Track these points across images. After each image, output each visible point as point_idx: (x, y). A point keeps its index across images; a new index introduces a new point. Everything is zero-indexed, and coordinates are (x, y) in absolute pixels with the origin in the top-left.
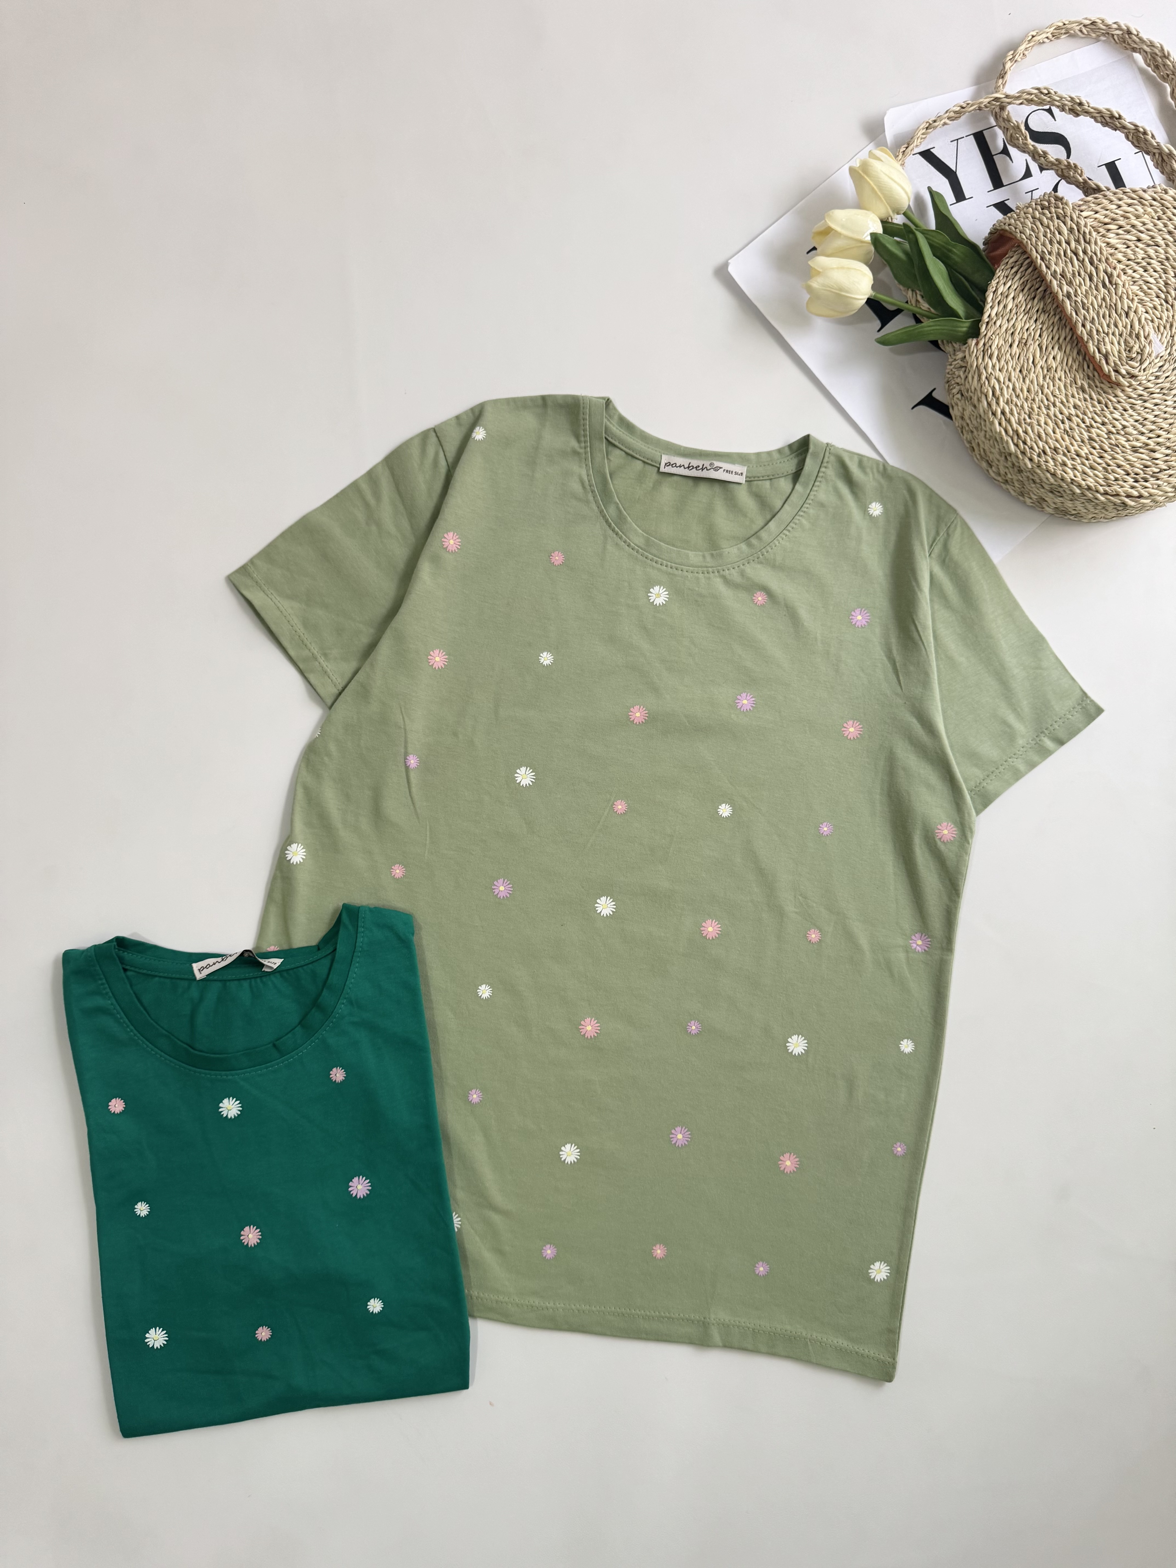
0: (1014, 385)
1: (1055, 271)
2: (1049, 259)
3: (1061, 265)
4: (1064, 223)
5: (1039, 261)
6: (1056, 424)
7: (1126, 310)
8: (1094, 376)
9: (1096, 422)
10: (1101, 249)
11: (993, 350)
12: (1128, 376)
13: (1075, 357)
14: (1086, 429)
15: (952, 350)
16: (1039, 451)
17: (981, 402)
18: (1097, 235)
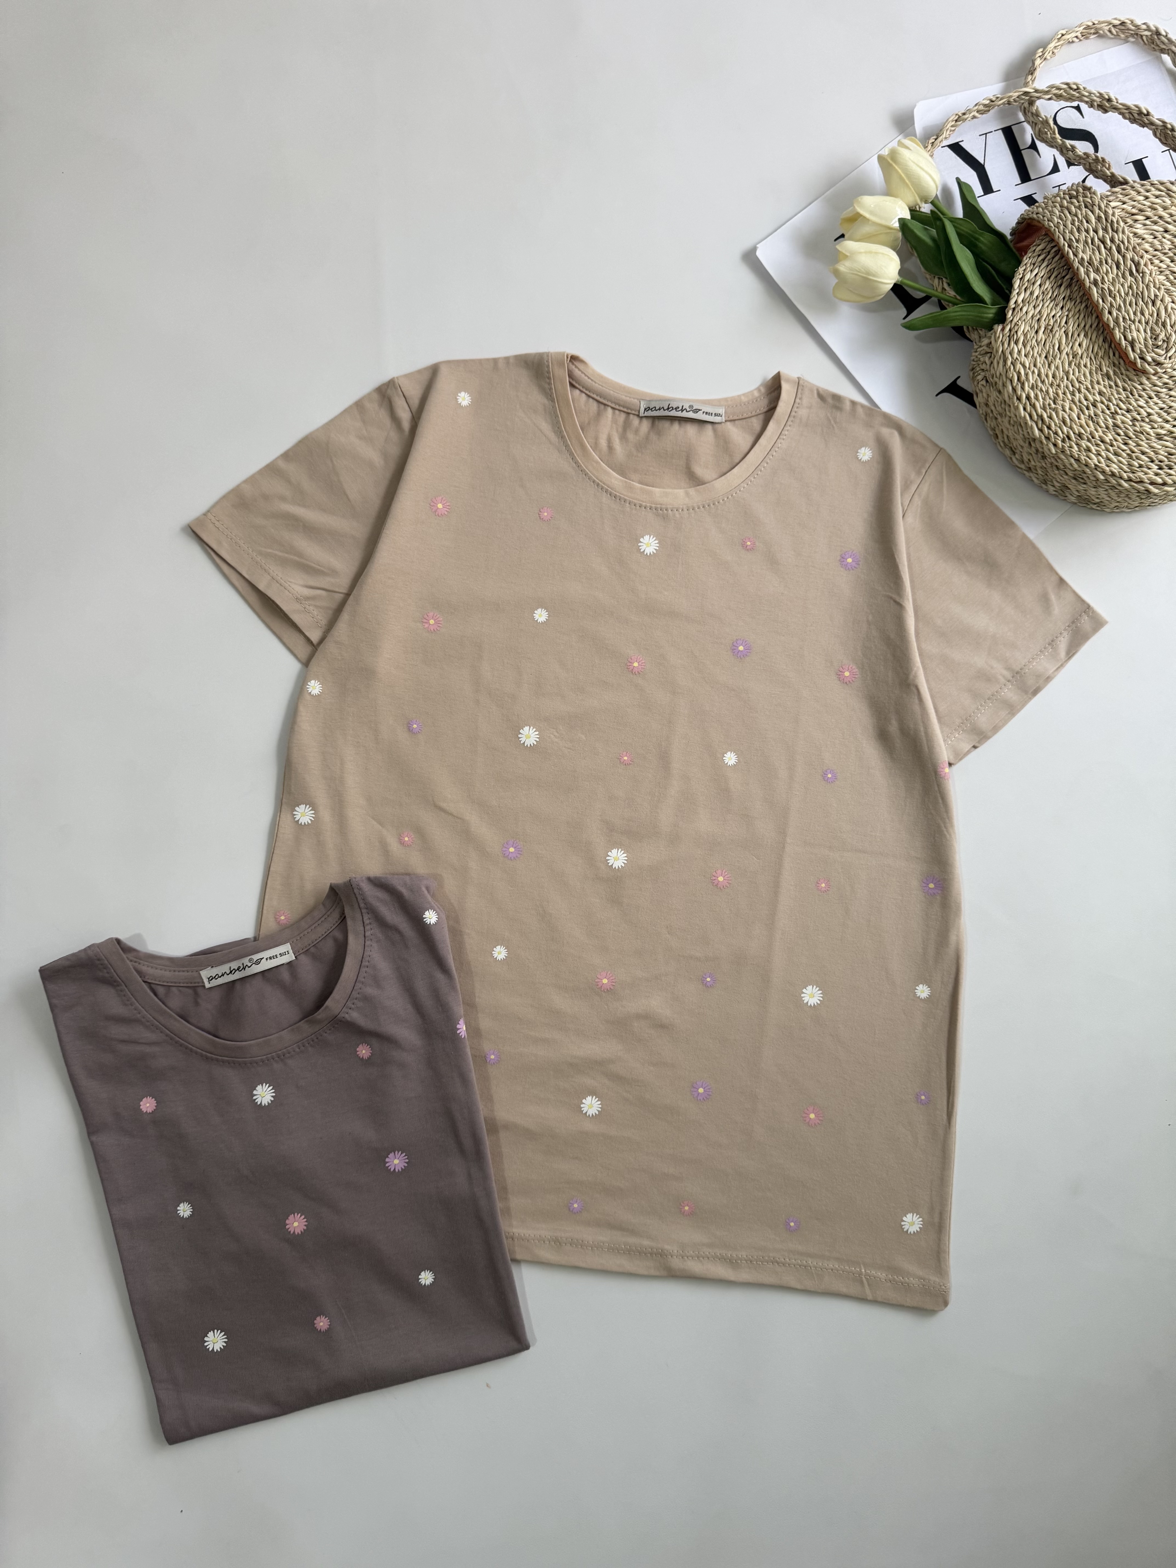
0: (1039, 370)
1: (1082, 259)
2: (1077, 246)
3: (1088, 253)
4: (1092, 212)
5: (1066, 248)
6: (1081, 410)
7: (1153, 298)
8: (1119, 364)
9: (1120, 409)
10: (1128, 238)
11: (1019, 336)
12: (1153, 364)
13: (1100, 345)
14: (1111, 415)
15: (977, 336)
16: (1063, 436)
17: (1006, 387)
18: (1124, 225)
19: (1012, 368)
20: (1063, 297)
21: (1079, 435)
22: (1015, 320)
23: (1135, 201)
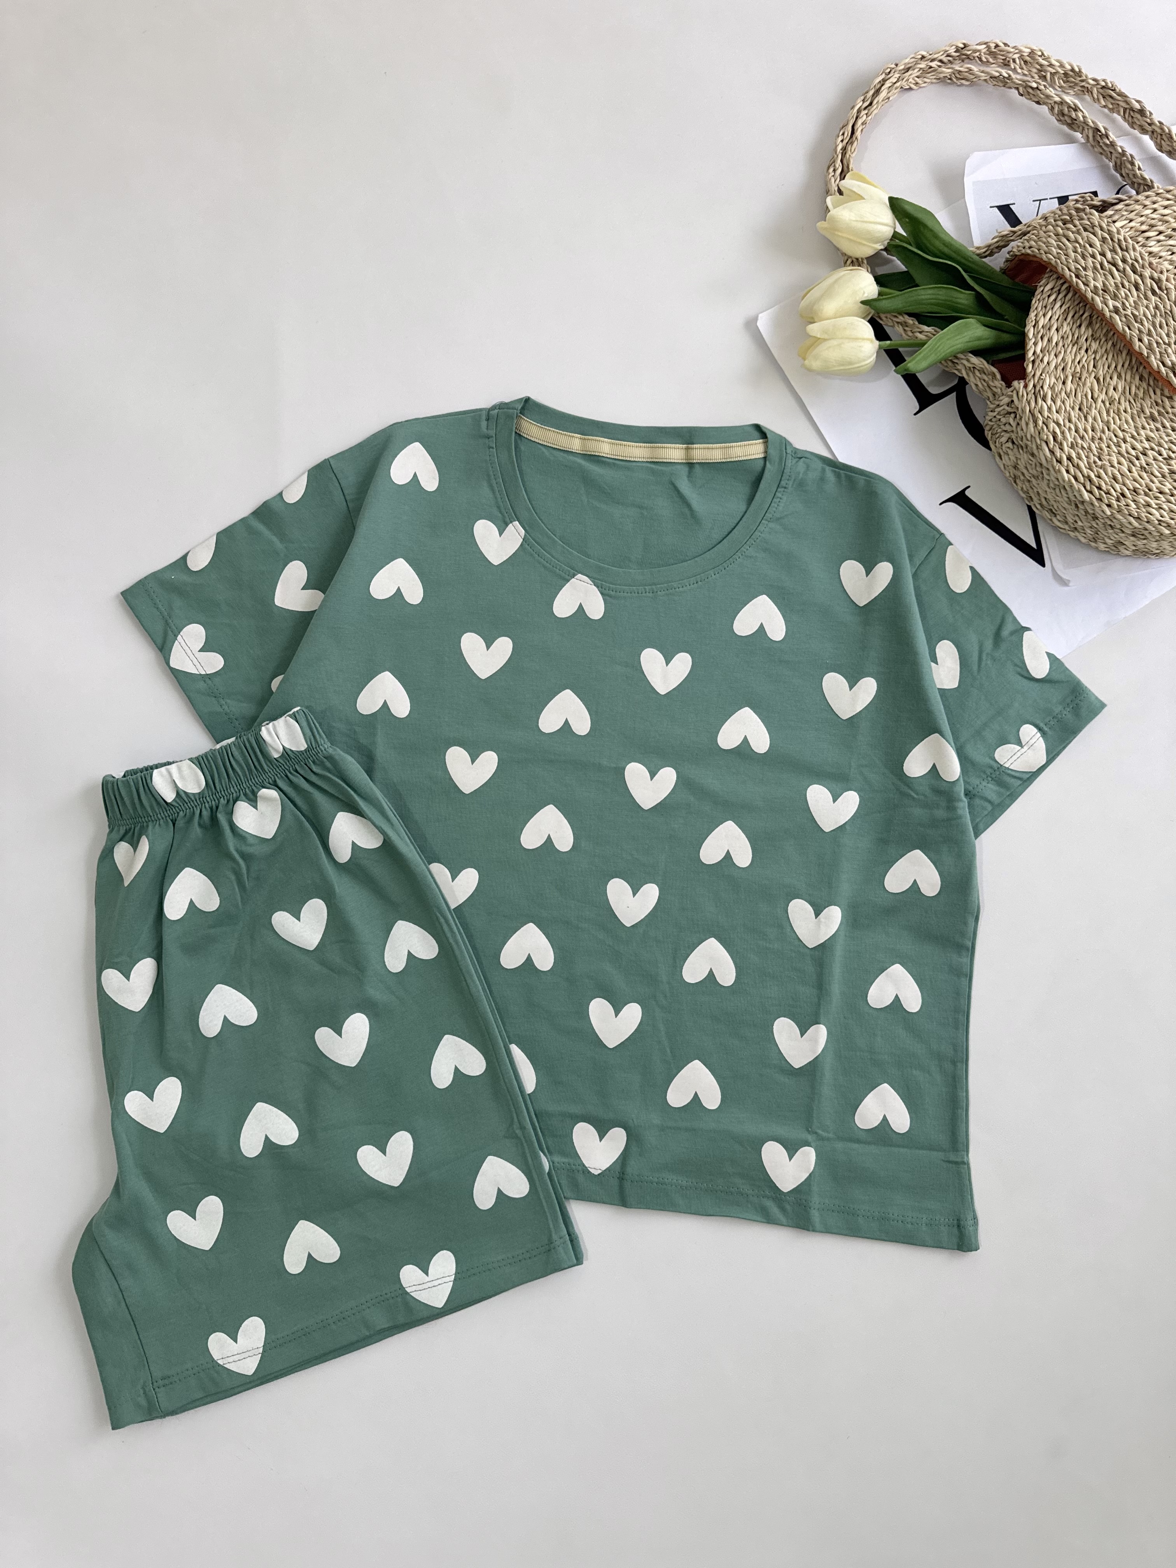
0: (1075, 425)
1: (1095, 287)
2: (1086, 275)
3: (1101, 279)
4: (1094, 234)
5: (1074, 279)
10: (1141, 254)
11: (1045, 390)
13: (1138, 382)
15: (990, 395)
16: (1117, 495)
17: (1041, 449)
18: (1135, 243)
19: (1045, 428)
20: (1085, 338)
21: (1135, 491)
22: (1038, 374)
23: (1142, 216)
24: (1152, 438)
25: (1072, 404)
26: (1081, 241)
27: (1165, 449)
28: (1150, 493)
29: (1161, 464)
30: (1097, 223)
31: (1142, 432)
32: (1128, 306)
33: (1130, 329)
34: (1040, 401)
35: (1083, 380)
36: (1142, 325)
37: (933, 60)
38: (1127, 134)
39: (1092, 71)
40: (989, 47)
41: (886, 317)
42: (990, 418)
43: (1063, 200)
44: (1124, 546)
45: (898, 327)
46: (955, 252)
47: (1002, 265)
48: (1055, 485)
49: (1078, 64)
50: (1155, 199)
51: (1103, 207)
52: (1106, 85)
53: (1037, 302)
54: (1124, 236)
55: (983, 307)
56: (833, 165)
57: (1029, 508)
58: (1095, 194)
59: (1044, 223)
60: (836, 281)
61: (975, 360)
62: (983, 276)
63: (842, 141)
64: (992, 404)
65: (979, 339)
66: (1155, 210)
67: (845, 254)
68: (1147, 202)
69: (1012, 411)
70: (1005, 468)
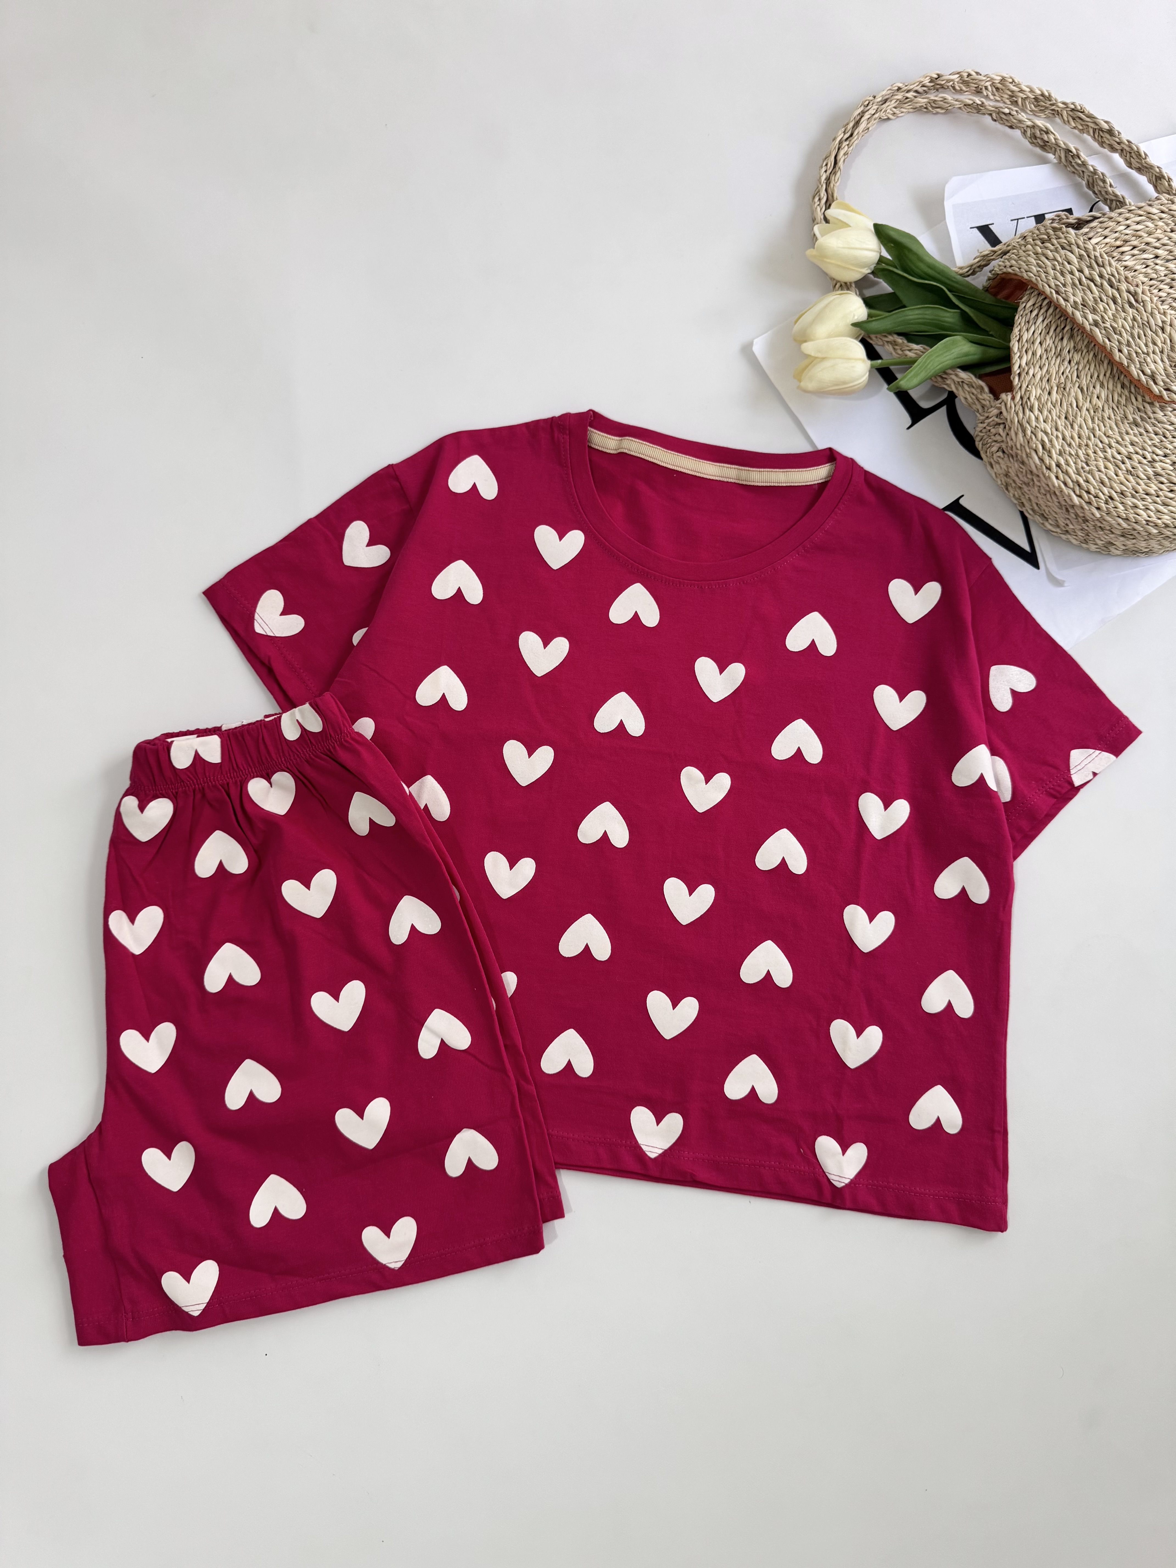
0: (1062, 433)
2: (1065, 291)
3: (1080, 295)
7: (1161, 325)
9: (1157, 455)
10: (1118, 271)
11: (1032, 401)
13: (1120, 390)
14: (1149, 464)
15: (979, 407)
16: (1105, 498)
17: (1031, 458)
18: (1110, 258)
19: (1034, 437)
20: (1067, 350)
21: (1122, 494)
22: (1024, 386)
23: (1116, 232)
24: (1137, 442)
25: (1058, 414)
26: (1059, 259)
27: (1149, 452)
28: (1137, 495)
29: (1146, 467)
30: (1074, 241)
31: (1126, 437)
32: (1107, 319)
33: (1110, 340)
34: (1027, 411)
35: (1067, 389)
36: (1121, 337)
37: (908, 91)
38: (1096, 153)
39: (1061, 96)
40: (961, 77)
41: (876, 337)
42: (980, 429)
43: (1040, 218)
44: (1114, 546)
45: (889, 346)
46: (939, 273)
47: (985, 284)
48: (1046, 490)
49: (1048, 89)
50: (1128, 215)
51: (1079, 225)
52: (1076, 108)
53: (1020, 318)
54: (1100, 252)
55: (968, 325)
56: (818, 194)
57: (1022, 513)
58: (1070, 211)
59: (1023, 242)
60: (826, 306)
61: (963, 375)
62: (966, 295)
63: (826, 171)
64: (982, 416)
65: (966, 355)
66: (1128, 226)
67: (834, 279)
68: (1120, 219)
69: (1002, 422)
70: (996, 476)
